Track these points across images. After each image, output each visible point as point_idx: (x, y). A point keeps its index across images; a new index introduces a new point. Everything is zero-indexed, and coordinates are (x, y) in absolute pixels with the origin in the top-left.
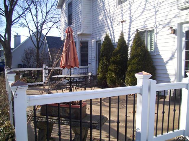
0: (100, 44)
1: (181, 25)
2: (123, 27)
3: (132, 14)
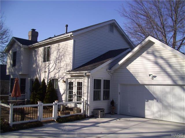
0: (33, 81)
1: (67, 79)
2: (45, 75)
3: (49, 69)
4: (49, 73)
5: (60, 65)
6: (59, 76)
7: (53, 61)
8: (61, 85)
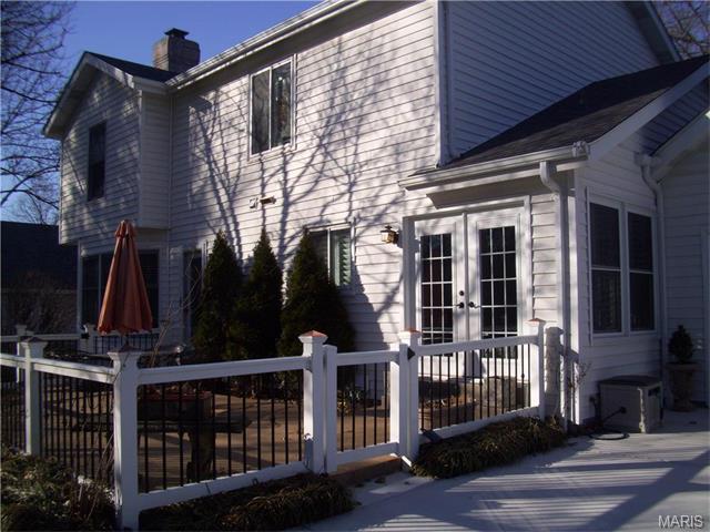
0: (197, 261)
2: (264, 218)
3: (289, 185)
4: (287, 205)
5: (352, 149)
6: (350, 210)
7: (307, 138)
8: (366, 260)
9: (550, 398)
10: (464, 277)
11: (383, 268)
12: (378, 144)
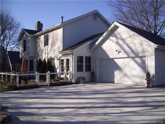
1: (60, 57)
2: (45, 56)
3: (48, 51)
4: (48, 54)
5: (54, 47)
7: (50, 45)
9: (71, 80)
10: (65, 65)
11: (57, 63)
12: (57, 47)
